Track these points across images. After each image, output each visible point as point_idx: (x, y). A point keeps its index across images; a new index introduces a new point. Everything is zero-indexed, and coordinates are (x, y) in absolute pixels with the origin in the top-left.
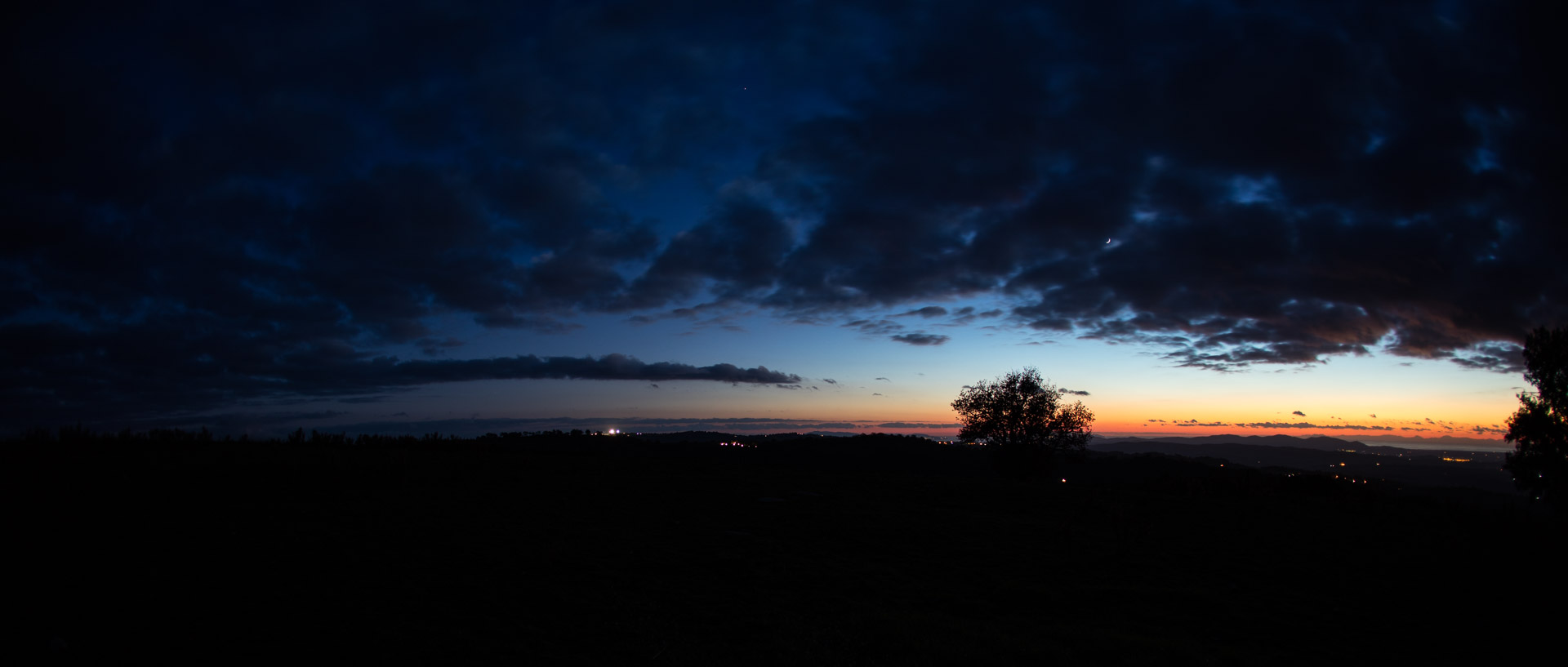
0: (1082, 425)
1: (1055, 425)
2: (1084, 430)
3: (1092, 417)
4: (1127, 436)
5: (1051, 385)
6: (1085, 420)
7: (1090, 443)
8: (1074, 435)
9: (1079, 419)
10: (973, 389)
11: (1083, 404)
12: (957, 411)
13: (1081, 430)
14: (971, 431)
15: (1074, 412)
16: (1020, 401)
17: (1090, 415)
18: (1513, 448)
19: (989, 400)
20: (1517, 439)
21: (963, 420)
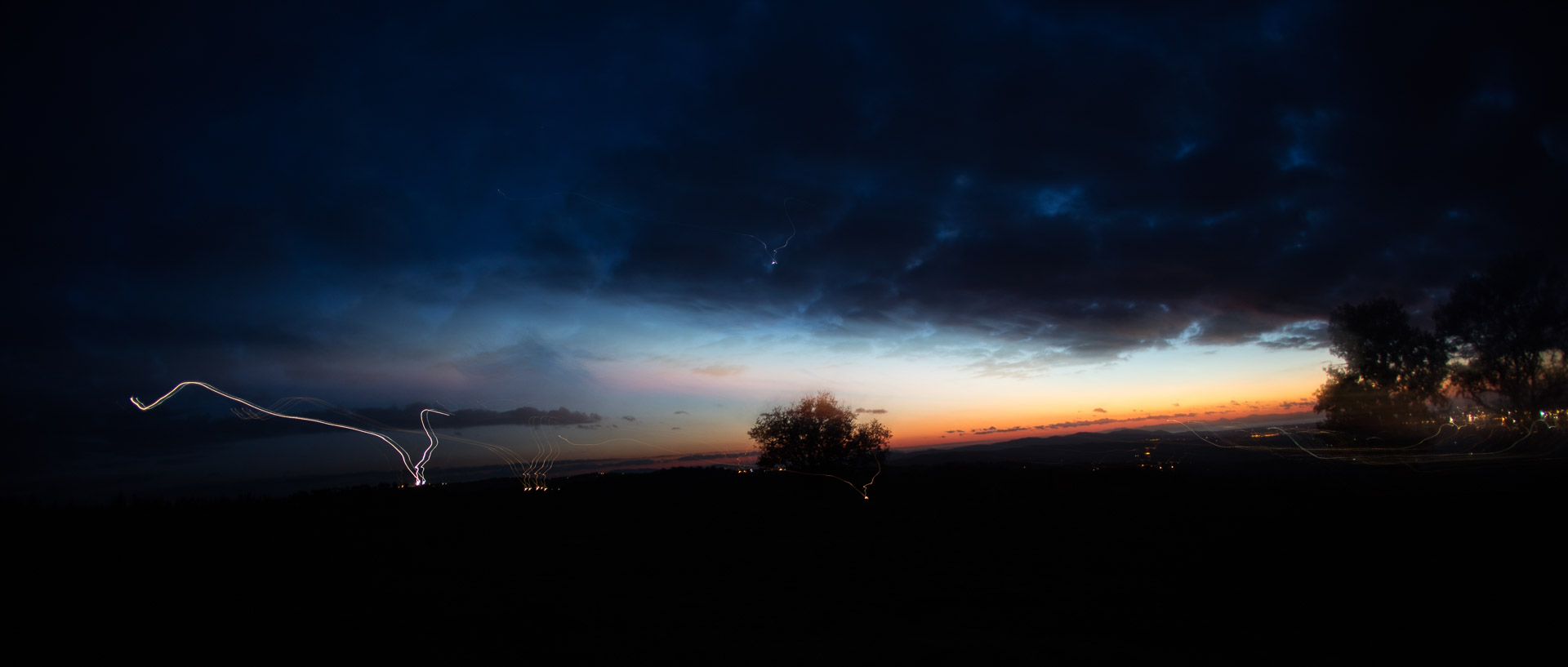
1: (853, 444)
2: (882, 447)
3: (890, 434)
5: (846, 406)
6: (883, 437)
7: (890, 459)
8: (873, 453)
10: (769, 416)
11: (879, 422)
12: (754, 440)
13: (879, 447)
14: (768, 458)
15: (870, 431)
16: (815, 424)
17: (887, 431)
18: (1323, 417)
19: (785, 427)
20: (1327, 409)
21: (760, 447)
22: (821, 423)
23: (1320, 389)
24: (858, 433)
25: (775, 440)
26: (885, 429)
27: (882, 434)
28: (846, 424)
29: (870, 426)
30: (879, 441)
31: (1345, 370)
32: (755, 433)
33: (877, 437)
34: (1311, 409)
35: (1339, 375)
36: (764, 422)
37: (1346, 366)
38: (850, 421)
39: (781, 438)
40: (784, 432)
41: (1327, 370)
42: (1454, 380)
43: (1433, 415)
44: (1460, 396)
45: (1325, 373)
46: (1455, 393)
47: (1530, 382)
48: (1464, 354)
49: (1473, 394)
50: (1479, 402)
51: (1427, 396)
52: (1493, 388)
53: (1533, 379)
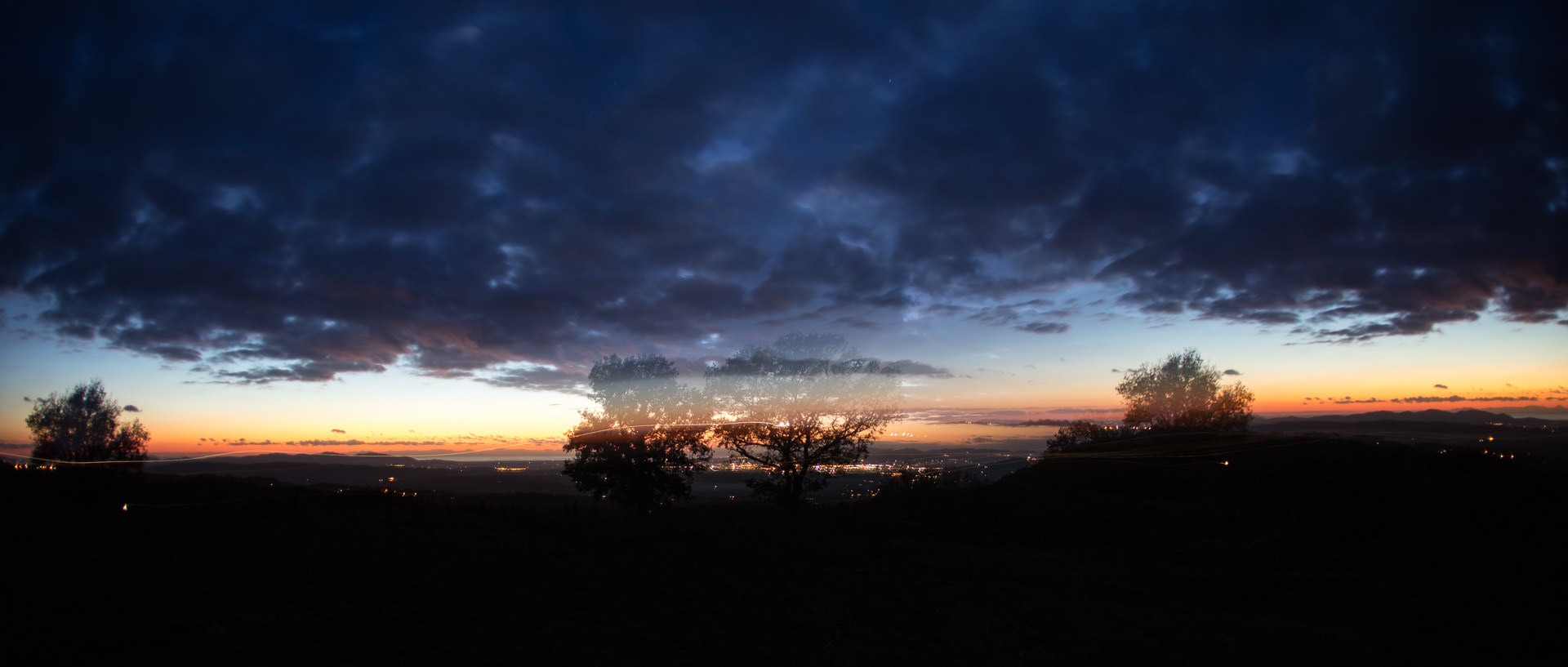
0: (138, 445)
1: (115, 445)
2: (141, 450)
3: (148, 436)
4: (181, 456)
5: (113, 400)
6: (142, 439)
7: (146, 464)
8: (132, 455)
10: (45, 403)
11: (140, 422)
12: (30, 428)
13: (138, 450)
14: (44, 450)
15: (132, 431)
16: (84, 417)
17: (147, 433)
18: (572, 456)
19: (58, 417)
20: (577, 449)
21: (35, 439)
22: (89, 417)
23: (572, 430)
24: (120, 432)
25: (48, 431)
26: (145, 430)
27: (142, 436)
28: (111, 421)
29: (132, 426)
30: (138, 443)
31: (600, 414)
32: (32, 421)
33: (137, 439)
34: (561, 447)
35: (593, 420)
36: (40, 408)
37: (604, 411)
38: (114, 417)
39: (53, 431)
40: (57, 423)
41: (582, 413)
42: (717, 431)
43: (692, 462)
44: (723, 446)
45: (579, 416)
46: (718, 444)
47: (804, 440)
48: (732, 410)
49: (738, 446)
50: (743, 453)
51: (687, 444)
52: (760, 442)
53: (808, 438)
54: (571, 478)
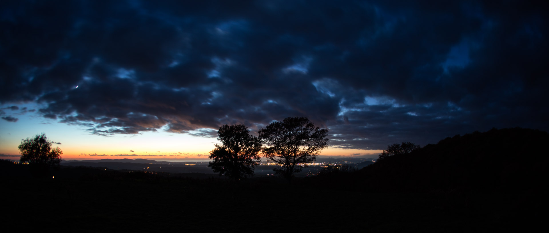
0: (58, 156)
2: (59, 158)
3: (62, 153)
4: (74, 160)
5: (49, 140)
6: (60, 154)
7: (61, 163)
8: (56, 159)
9: (58, 154)
10: (25, 141)
11: (59, 148)
12: (20, 150)
13: (58, 157)
14: (24, 158)
18: (212, 160)
19: (30, 146)
20: (214, 157)
21: (21, 153)
22: (41, 146)
24: (52, 151)
25: (26, 151)
26: (61, 151)
28: (48, 147)
29: (56, 149)
32: (20, 147)
34: (208, 157)
36: (23, 143)
37: (223, 144)
41: (215, 145)
47: (294, 155)
48: (268, 144)
49: (270, 157)
50: (272, 159)
51: (252, 156)
52: (278, 155)
54: (212, 168)
